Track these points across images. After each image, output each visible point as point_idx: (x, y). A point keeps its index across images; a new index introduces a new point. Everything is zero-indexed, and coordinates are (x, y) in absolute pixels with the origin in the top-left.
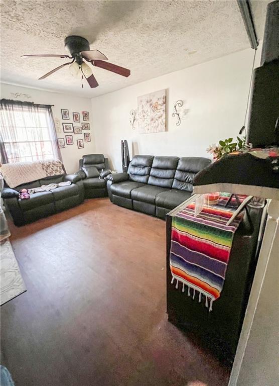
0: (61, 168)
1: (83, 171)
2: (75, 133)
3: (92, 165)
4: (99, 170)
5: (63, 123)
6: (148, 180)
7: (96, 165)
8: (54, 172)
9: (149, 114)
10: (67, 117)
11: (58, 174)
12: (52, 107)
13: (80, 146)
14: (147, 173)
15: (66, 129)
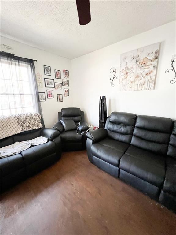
0: (39, 121)
1: (61, 124)
2: (55, 88)
3: (70, 118)
4: (76, 122)
5: (45, 79)
6: (130, 140)
7: (73, 118)
8: (31, 126)
9: (134, 71)
10: (49, 73)
11: (35, 128)
12: (35, 62)
13: (60, 100)
14: (129, 132)
15: (48, 84)
